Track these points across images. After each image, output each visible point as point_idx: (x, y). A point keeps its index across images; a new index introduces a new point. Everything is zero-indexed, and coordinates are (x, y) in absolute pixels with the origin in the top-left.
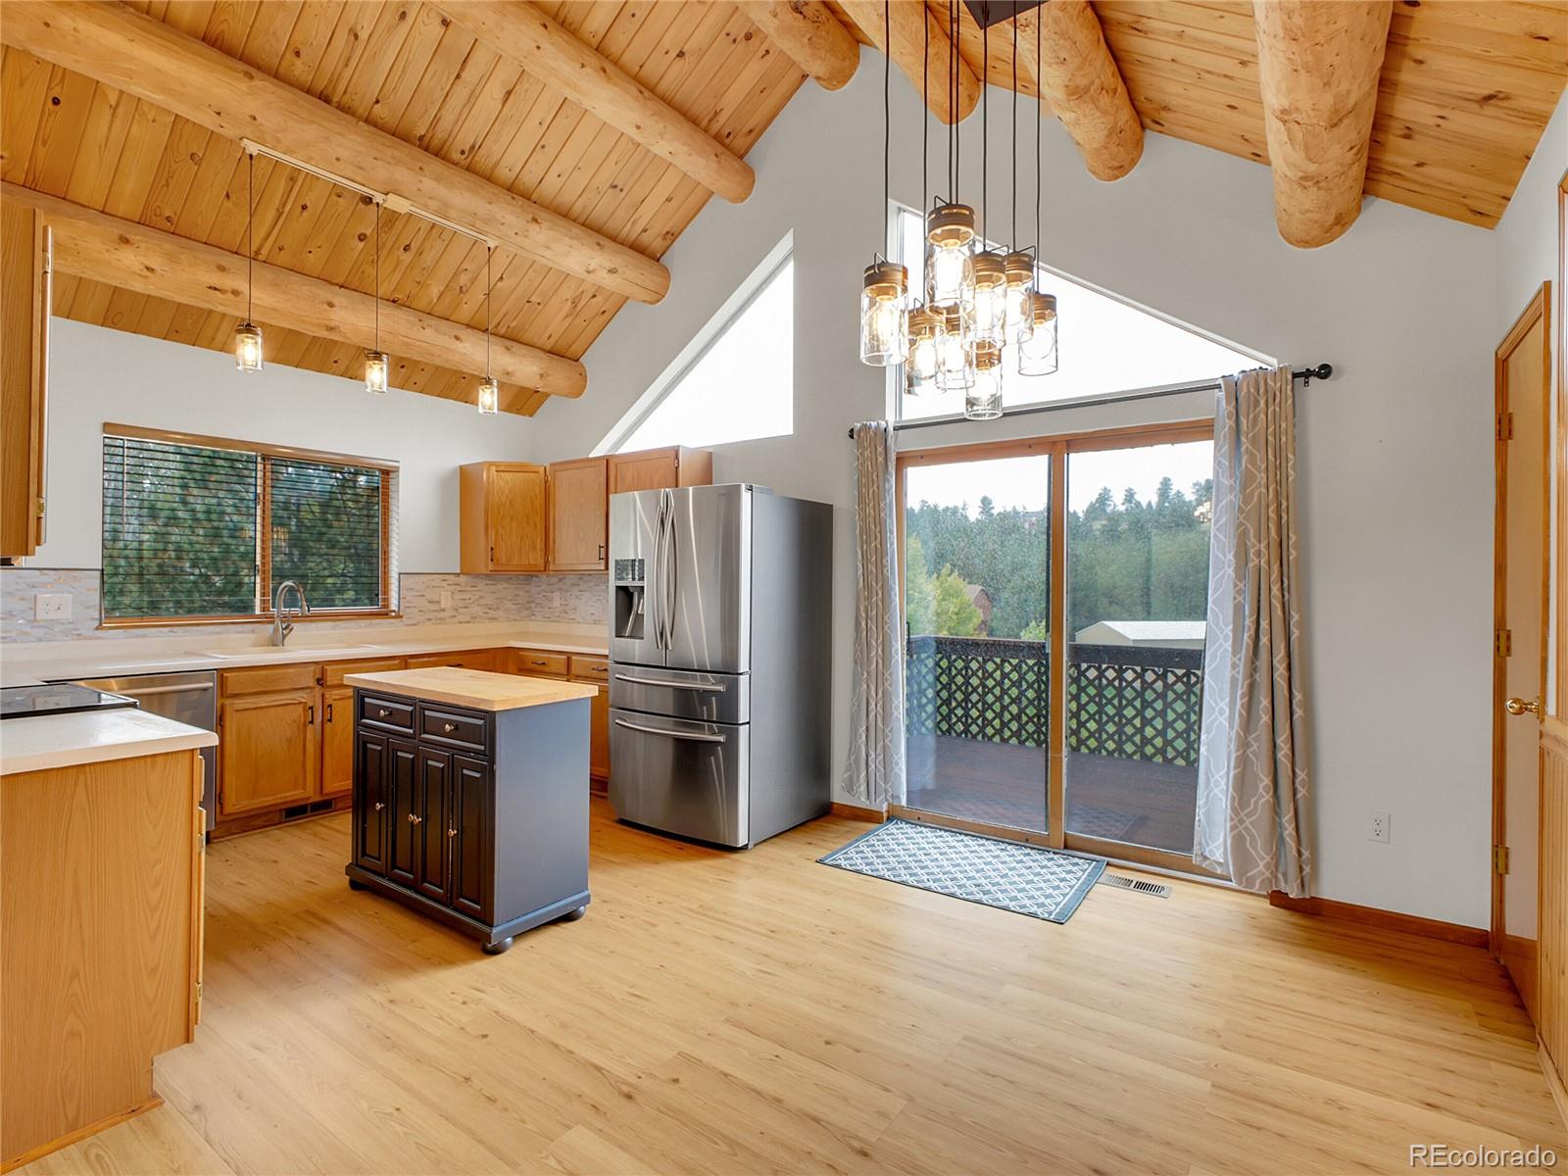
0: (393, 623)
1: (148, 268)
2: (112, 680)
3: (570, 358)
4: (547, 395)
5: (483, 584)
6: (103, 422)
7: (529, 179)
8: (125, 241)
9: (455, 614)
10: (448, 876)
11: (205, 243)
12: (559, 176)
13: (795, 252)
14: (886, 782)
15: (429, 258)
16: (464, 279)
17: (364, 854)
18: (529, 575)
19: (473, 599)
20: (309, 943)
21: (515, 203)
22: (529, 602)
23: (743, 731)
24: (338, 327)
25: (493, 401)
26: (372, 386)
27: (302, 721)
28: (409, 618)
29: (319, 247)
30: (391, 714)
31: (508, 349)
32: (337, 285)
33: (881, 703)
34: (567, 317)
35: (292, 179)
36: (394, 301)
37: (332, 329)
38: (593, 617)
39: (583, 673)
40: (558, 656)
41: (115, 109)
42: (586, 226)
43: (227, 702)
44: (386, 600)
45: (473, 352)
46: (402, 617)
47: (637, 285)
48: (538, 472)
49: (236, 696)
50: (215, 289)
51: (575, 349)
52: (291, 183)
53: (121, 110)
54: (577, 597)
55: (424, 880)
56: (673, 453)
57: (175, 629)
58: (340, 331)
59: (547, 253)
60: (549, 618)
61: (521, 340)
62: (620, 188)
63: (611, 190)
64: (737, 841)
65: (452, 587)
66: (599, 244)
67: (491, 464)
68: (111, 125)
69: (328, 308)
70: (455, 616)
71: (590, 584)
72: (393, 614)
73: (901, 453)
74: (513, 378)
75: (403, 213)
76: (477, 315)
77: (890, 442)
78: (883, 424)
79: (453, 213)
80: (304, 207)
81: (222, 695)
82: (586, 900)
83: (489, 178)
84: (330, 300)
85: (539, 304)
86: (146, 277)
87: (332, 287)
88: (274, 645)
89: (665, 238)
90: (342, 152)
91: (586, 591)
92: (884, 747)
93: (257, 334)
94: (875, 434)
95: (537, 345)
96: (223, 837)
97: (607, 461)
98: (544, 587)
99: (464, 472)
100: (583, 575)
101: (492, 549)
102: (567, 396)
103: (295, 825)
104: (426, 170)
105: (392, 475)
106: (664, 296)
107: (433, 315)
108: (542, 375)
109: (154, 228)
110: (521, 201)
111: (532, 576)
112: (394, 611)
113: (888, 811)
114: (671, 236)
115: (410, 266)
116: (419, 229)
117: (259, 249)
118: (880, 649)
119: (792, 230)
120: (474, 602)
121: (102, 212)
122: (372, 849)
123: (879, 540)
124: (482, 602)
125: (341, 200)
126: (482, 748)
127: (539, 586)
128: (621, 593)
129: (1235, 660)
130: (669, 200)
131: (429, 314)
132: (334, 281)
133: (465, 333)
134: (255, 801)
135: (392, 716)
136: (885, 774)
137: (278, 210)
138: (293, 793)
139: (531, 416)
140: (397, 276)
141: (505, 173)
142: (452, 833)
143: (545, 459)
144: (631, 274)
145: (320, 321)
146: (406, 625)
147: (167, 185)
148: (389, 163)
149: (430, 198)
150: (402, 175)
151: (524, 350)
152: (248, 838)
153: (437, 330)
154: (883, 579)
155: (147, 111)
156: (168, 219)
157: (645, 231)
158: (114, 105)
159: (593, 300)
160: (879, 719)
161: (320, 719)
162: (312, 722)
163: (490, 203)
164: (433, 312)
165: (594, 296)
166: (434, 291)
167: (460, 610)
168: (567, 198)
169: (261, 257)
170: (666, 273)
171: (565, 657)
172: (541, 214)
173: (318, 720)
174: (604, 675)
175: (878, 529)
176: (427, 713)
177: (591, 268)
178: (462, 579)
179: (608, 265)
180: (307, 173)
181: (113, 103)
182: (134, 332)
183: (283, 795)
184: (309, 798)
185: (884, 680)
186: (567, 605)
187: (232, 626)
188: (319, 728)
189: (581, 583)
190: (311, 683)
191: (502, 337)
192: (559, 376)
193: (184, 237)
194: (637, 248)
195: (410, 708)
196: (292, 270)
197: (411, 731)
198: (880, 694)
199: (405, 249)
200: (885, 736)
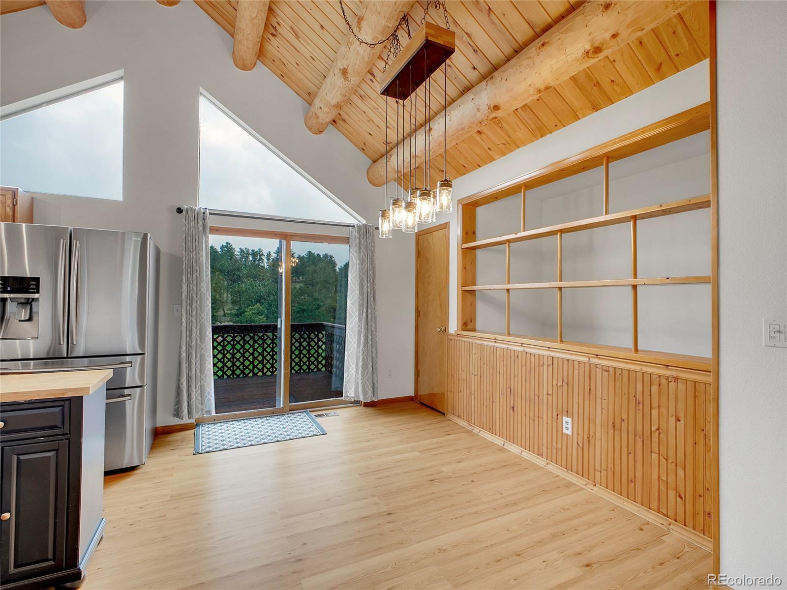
14: (202, 404)
33: (199, 362)
56: (9, 195)
77: (207, 220)
113: (196, 422)
118: (198, 332)
123: (198, 272)
129: (360, 324)
136: (201, 401)
154: (201, 294)
160: (198, 371)
175: (198, 267)
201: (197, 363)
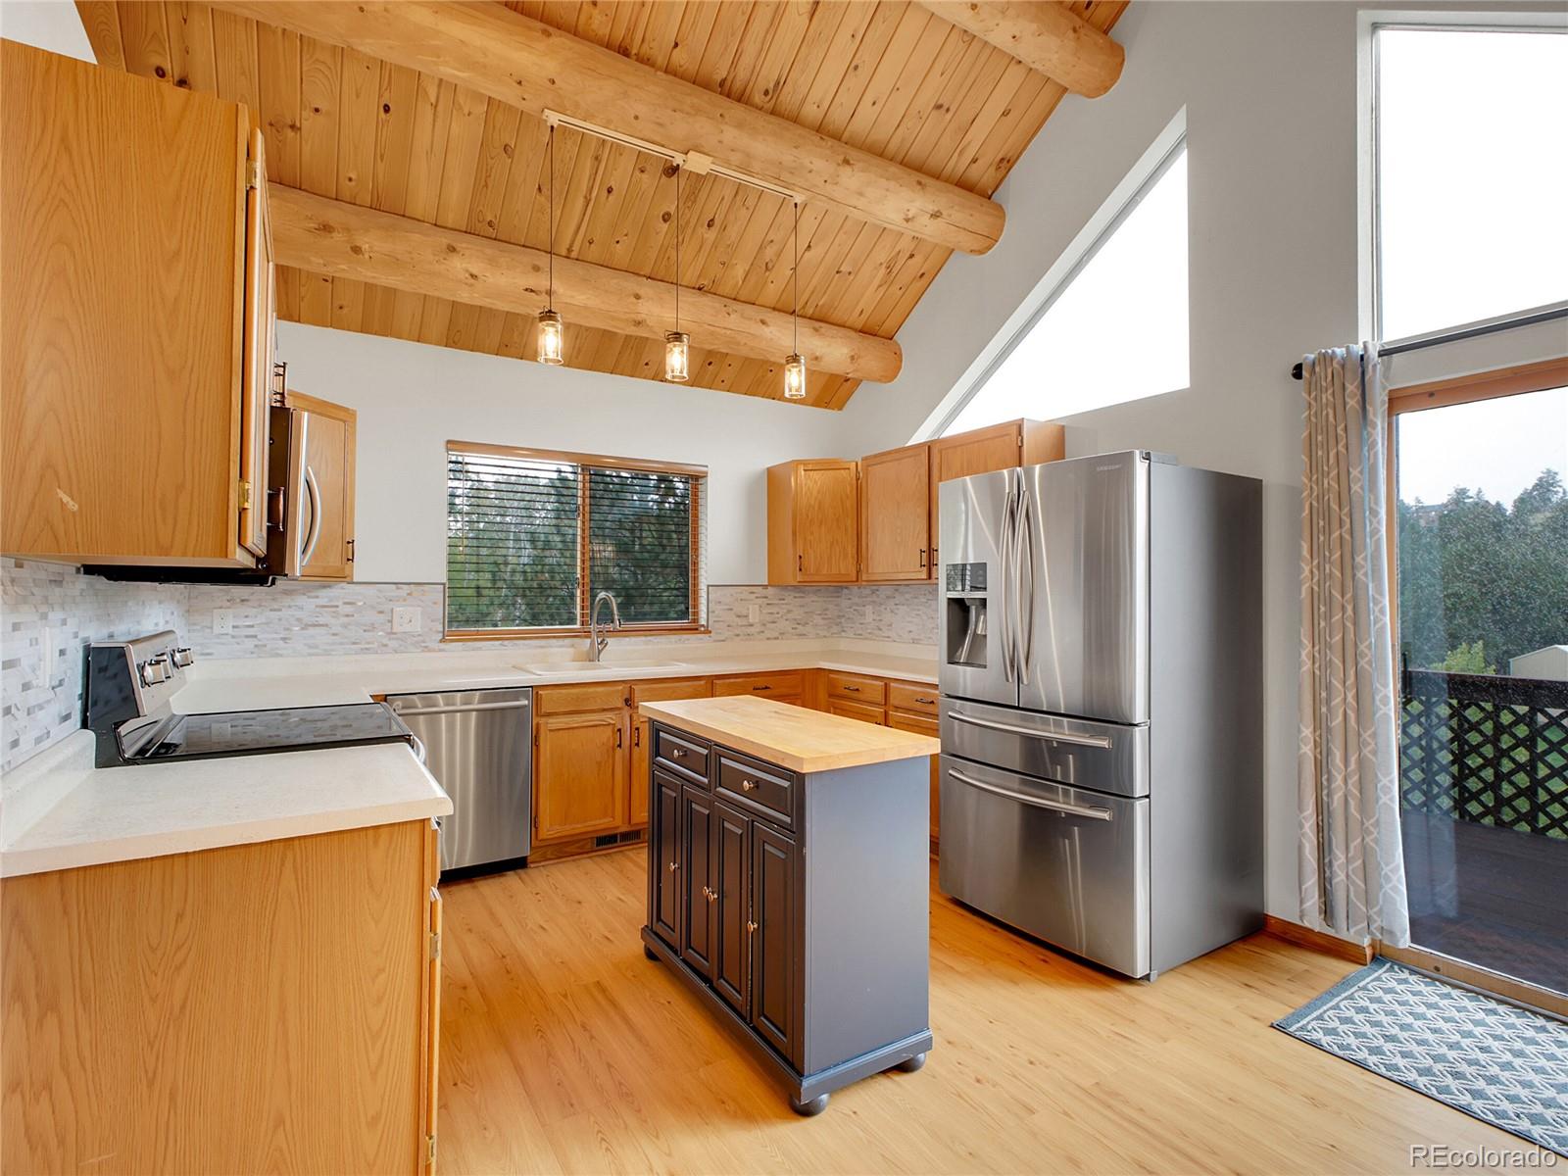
0: (701, 639)
1: (472, 276)
2: (439, 695)
3: (883, 337)
4: (858, 382)
5: (791, 597)
6: (446, 439)
7: (838, 117)
8: (452, 249)
9: (762, 629)
10: (747, 982)
11: (524, 246)
12: (874, 103)
13: (1188, 138)
14: (1368, 903)
15: (733, 232)
16: (770, 253)
17: (659, 919)
18: (838, 586)
19: (781, 613)
20: (592, 1037)
21: (824, 144)
22: (839, 617)
23: (1140, 807)
24: (645, 321)
25: (800, 381)
26: (673, 372)
27: (611, 744)
28: (717, 633)
29: (626, 235)
30: (685, 755)
31: (816, 330)
32: (645, 276)
33: (1356, 778)
34: (880, 286)
35: (596, 158)
36: (700, 289)
37: (639, 323)
38: (912, 635)
39: (904, 704)
40: (874, 682)
41: (436, 107)
42: (905, 165)
43: (542, 721)
44: (696, 614)
45: (779, 335)
46: (710, 632)
47: (965, 229)
48: (849, 469)
49: (549, 715)
50: (532, 291)
51: (889, 325)
52: (596, 163)
53: (440, 108)
54: (892, 612)
55: (721, 976)
56: (1014, 431)
57: (506, 642)
58: (648, 326)
59: (861, 203)
60: (860, 635)
61: (831, 320)
62: (945, 107)
63: (935, 112)
64: (1133, 968)
65: (760, 601)
66: (919, 183)
67: (798, 462)
68: (434, 126)
69: (634, 300)
70: (763, 632)
71: (907, 596)
72: (702, 629)
73: (1394, 390)
74: (822, 363)
75: (704, 173)
76: (784, 295)
77: (1373, 374)
78: (1358, 349)
79: (756, 167)
80: (610, 191)
81: (537, 715)
82: (927, 1045)
83: (795, 120)
84: (638, 292)
85: (850, 273)
86: (471, 285)
87: (640, 279)
88: (590, 661)
89: (998, 168)
90: (641, 109)
91: (903, 605)
92: (1364, 847)
93: (557, 321)
94: (1343, 367)
95: (847, 324)
96: (540, 862)
97: (929, 447)
98: (856, 600)
99: (771, 473)
100: (899, 585)
101: (800, 557)
102: (880, 380)
103: (605, 855)
104: (727, 116)
105: (701, 481)
106: (996, 241)
107: (738, 301)
108: (852, 358)
109: (478, 235)
110: (830, 142)
111: (842, 587)
112: (703, 626)
113: (1373, 946)
114: (1006, 164)
115: (715, 246)
116: (723, 199)
117: (571, 245)
119: (1185, 106)
120: (782, 617)
121: (435, 225)
122: (667, 914)
124: (789, 616)
125: (644, 176)
126: (788, 820)
127: (849, 599)
128: (956, 607)
130: (1005, 114)
131: (735, 299)
132: (642, 273)
133: (770, 316)
134: (567, 827)
135: (686, 757)
136: (1366, 892)
137: (586, 197)
138: (602, 821)
139: (840, 409)
140: (701, 260)
141: (811, 112)
142: (752, 927)
143: (854, 455)
144: (958, 216)
145: (628, 316)
146: (715, 641)
147: (486, 186)
148: (687, 113)
149: (732, 150)
150: (703, 127)
151: (834, 330)
152: (561, 865)
153: (742, 316)
155: (462, 103)
156: (490, 224)
157: (974, 161)
158: (434, 103)
159: (910, 262)
161: (628, 743)
162: (620, 746)
163: (796, 147)
164: (739, 297)
165: (912, 256)
166: (739, 271)
167: (768, 625)
168: (880, 135)
169: (574, 255)
170: (1000, 212)
171: (883, 684)
172: (853, 154)
173: (626, 743)
174: (930, 708)
175: (1346, 510)
176: (723, 760)
177: (910, 216)
178: (771, 591)
179: (931, 208)
180: (613, 143)
181: (433, 100)
182: (472, 351)
183: (593, 823)
184: (618, 827)
185: (1361, 745)
186: (881, 620)
187: (554, 641)
188: (627, 751)
189: (897, 595)
190: (620, 703)
191: (810, 318)
192: (872, 358)
193: (506, 242)
194: (965, 185)
195: (705, 752)
196: (602, 266)
197: (706, 780)
198: (1353, 766)
199: (709, 226)
200: (1364, 832)
201: (1350, 782)
